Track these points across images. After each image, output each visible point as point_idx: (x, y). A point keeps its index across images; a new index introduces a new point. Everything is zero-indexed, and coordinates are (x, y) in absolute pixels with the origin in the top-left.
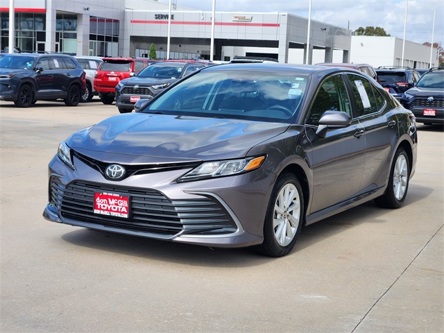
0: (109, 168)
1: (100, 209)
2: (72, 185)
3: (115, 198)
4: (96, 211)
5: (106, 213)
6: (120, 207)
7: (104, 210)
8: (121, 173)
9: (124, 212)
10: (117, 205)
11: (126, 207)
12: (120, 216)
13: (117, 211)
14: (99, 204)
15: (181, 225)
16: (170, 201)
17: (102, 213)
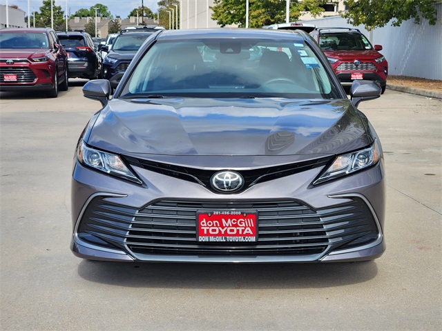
0: (216, 177)
1: (208, 234)
2: (150, 207)
3: (231, 217)
4: (201, 239)
5: (219, 239)
6: (240, 229)
7: (215, 235)
8: (238, 182)
9: (248, 235)
10: (236, 226)
11: (251, 228)
12: (242, 240)
13: (237, 234)
14: (205, 229)
15: (326, 240)
16: (314, 210)
17: (212, 239)
